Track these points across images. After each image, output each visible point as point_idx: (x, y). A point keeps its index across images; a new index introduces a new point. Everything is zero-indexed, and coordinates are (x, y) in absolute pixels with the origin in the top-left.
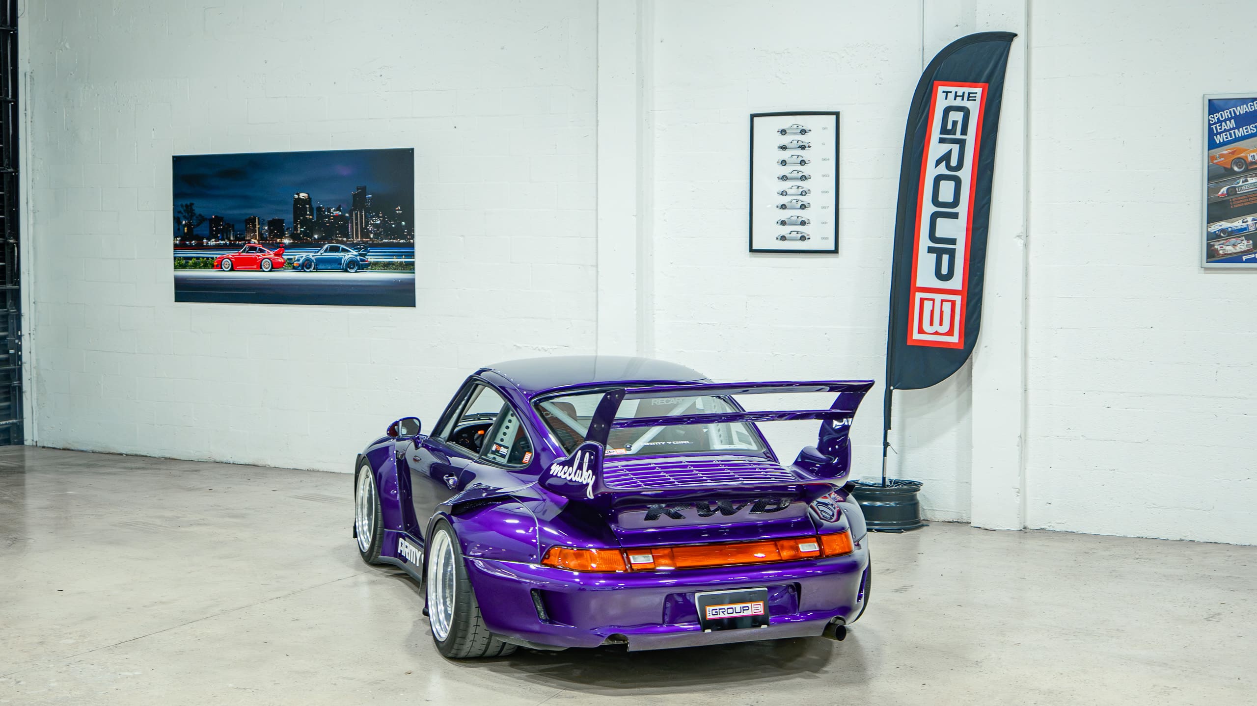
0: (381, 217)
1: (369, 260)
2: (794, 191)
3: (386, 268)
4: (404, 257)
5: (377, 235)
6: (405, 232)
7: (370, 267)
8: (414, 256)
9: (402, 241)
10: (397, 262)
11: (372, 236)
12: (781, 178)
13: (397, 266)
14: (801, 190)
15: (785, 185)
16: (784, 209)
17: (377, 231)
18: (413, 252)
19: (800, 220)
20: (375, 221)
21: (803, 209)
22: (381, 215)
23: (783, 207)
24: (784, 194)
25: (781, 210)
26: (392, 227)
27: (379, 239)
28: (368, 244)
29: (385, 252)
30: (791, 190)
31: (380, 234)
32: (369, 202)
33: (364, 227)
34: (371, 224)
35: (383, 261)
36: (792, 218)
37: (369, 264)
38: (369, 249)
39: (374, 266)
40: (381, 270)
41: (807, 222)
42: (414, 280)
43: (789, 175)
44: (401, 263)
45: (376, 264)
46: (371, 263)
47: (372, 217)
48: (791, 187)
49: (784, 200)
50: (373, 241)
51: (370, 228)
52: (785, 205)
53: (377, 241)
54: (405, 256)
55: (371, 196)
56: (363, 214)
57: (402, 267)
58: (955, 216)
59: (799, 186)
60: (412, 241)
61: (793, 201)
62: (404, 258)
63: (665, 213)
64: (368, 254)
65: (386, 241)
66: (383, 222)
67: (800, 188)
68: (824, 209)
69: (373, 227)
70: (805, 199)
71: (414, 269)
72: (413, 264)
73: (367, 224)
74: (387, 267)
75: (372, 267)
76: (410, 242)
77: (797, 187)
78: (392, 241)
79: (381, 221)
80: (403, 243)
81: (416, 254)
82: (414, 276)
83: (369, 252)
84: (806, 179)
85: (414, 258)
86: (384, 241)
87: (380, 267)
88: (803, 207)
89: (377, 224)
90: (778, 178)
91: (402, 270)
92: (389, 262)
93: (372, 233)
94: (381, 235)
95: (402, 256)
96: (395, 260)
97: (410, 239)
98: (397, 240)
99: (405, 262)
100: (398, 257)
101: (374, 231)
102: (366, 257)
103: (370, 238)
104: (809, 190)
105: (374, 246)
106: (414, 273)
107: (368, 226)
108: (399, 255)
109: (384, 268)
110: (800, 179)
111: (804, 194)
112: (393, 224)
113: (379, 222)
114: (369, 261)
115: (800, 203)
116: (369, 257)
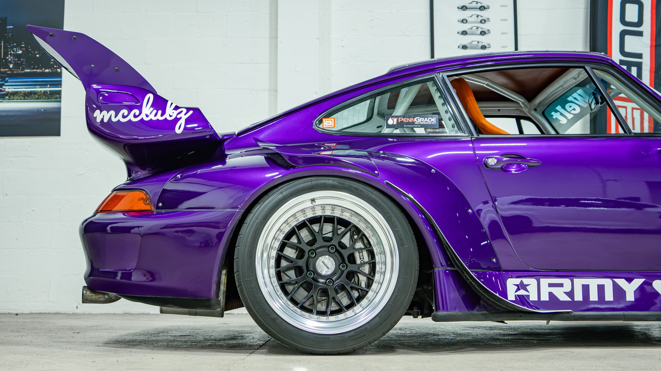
0: (23, 47)
1: (6, 90)
2: (474, 19)
3: (26, 97)
4: (48, 86)
5: (17, 66)
6: (52, 62)
7: (7, 97)
8: (61, 85)
9: (47, 71)
10: (41, 91)
11: (11, 66)
12: (460, 7)
13: (41, 95)
14: (480, 19)
15: (465, 14)
16: (464, 35)
17: (17, 61)
18: (61, 81)
19: (480, 45)
20: (17, 51)
21: (483, 35)
22: (23, 45)
23: (464, 33)
24: (465, 21)
25: (462, 36)
26: (37, 57)
27: (19, 69)
28: (6, 74)
29: (27, 82)
30: (470, 18)
31: (21, 64)
32: (9, 33)
33: (2, 57)
34: (11, 54)
35: (24, 91)
36: (473, 43)
37: (8, 94)
38: (7, 79)
39: (12, 96)
40: (21, 99)
41: (487, 46)
42: (59, 109)
43: (468, 6)
44: (45, 92)
45: (14, 94)
46: (8, 93)
47: (12, 48)
48: (471, 15)
49: (465, 27)
50: (13, 71)
51: (9, 58)
52: (466, 32)
53: (17, 71)
54: (50, 85)
55: (12, 27)
56: (2, 44)
57: (47, 96)
58: (640, 34)
59: (478, 15)
60: (59, 70)
61: (473, 28)
62: (49, 88)
63: (342, 40)
64: (6, 84)
65: (28, 71)
66: (26, 52)
67: (479, 16)
68: (503, 35)
69: (13, 57)
70: (485, 27)
71: (60, 98)
72: (59, 93)
73: (6, 54)
74: (28, 96)
75: (9, 97)
76: (57, 71)
77: (476, 16)
78: (35, 70)
79: (23, 52)
80: (49, 72)
81: (63, 83)
82: (61, 104)
83: (7, 82)
84: (485, 9)
85: (61, 87)
86: (25, 71)
87: (19, 97)
88: (483, 33)
89: (19, 54)
90: (458, 8)
91: (46, 99)
92: (31, 91)
93: (11, 63)
94: (23, 65)
95: (47, 85)
96: (38, 89)
97: (57, 68)
98: (41, 69)
99: (50, 91)
100: (42, 87)
101: (14, 61)
102: (4, 87)
103: (8, 67)
104: (488, 19)
105: (13, 76)
106: (60, 101)
107: (7, 56)
108: (44, 84)
109: (24, 97)
110: (480, 9)
111: (483, 22)
112: (37, 54)
113: (20, 52)
114: (6, 92)
115: (480, 30)
116: (7, 87)
